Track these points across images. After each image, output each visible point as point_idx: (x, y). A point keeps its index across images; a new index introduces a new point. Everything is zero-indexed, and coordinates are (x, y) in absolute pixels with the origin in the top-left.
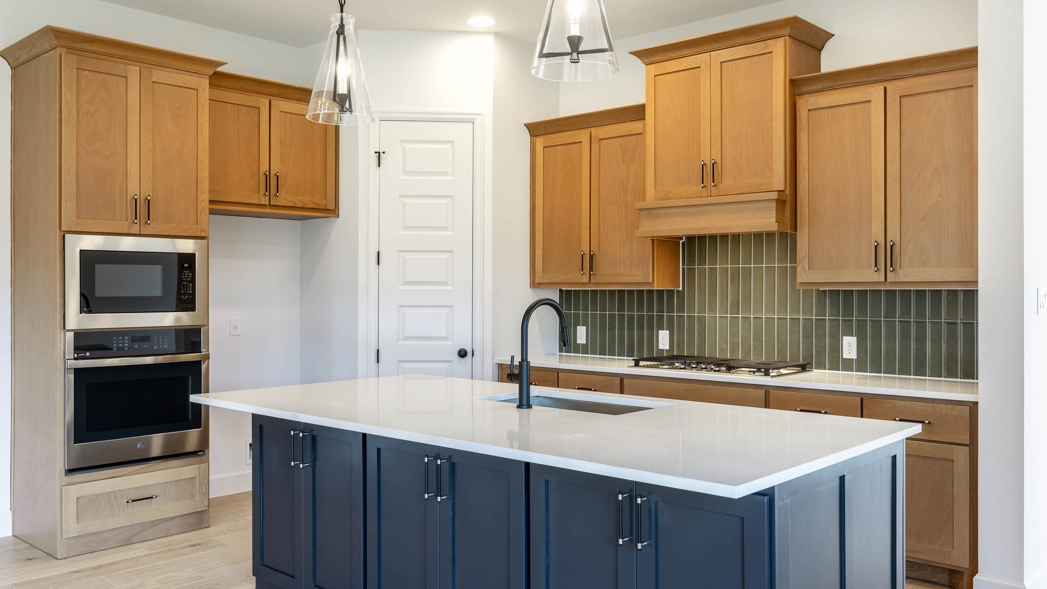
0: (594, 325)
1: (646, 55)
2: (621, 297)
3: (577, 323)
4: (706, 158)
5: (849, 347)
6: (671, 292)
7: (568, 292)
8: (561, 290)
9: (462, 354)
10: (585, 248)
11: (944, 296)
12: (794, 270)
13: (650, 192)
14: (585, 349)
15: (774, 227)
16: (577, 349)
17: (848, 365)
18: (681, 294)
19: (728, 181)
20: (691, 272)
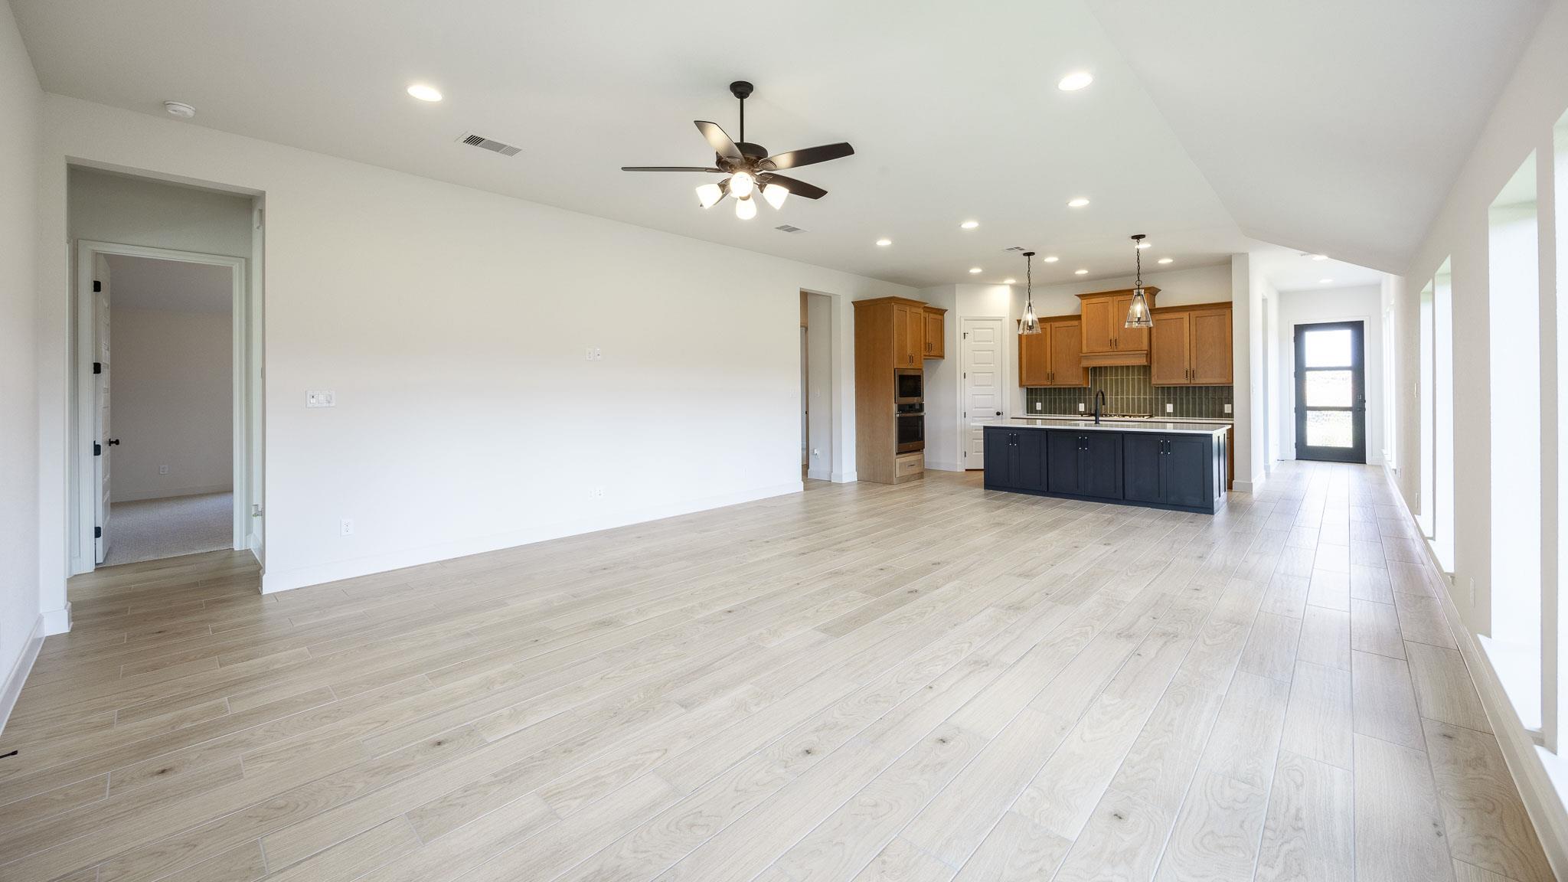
0: (1045, 402)
1: (1081, 296)
2: (1060, 390)
3: (1037, 402)
4: (1111, 336)
5: (1170, 408)
6: (1086, 388)
7: (1032, 389)
8: (1027, 389)
9: (998, 414)
10: (1049, 371)
11: (1210, 389)
12: (1150, 379)
13: (1085, 349)
14: (1041, 412)
15: (1146, 364)
16: (1036, 412)
17: (1169, 415)
18: (1090, 389)
19: (1121, 346)
20: (1095, 381)
